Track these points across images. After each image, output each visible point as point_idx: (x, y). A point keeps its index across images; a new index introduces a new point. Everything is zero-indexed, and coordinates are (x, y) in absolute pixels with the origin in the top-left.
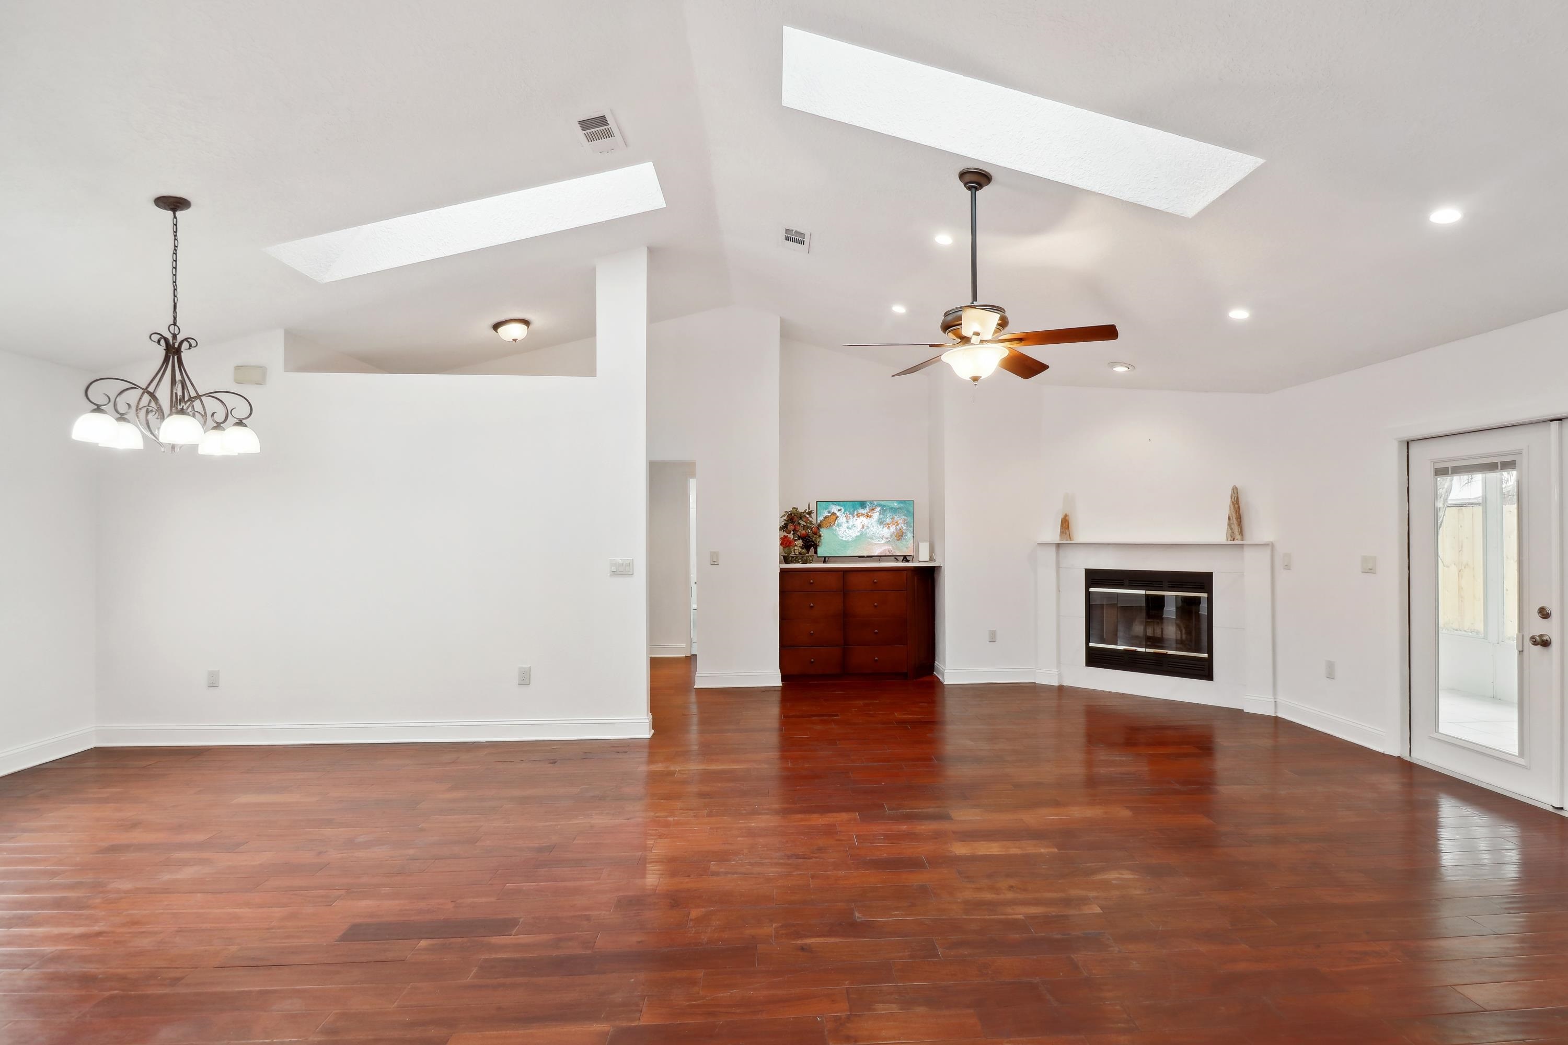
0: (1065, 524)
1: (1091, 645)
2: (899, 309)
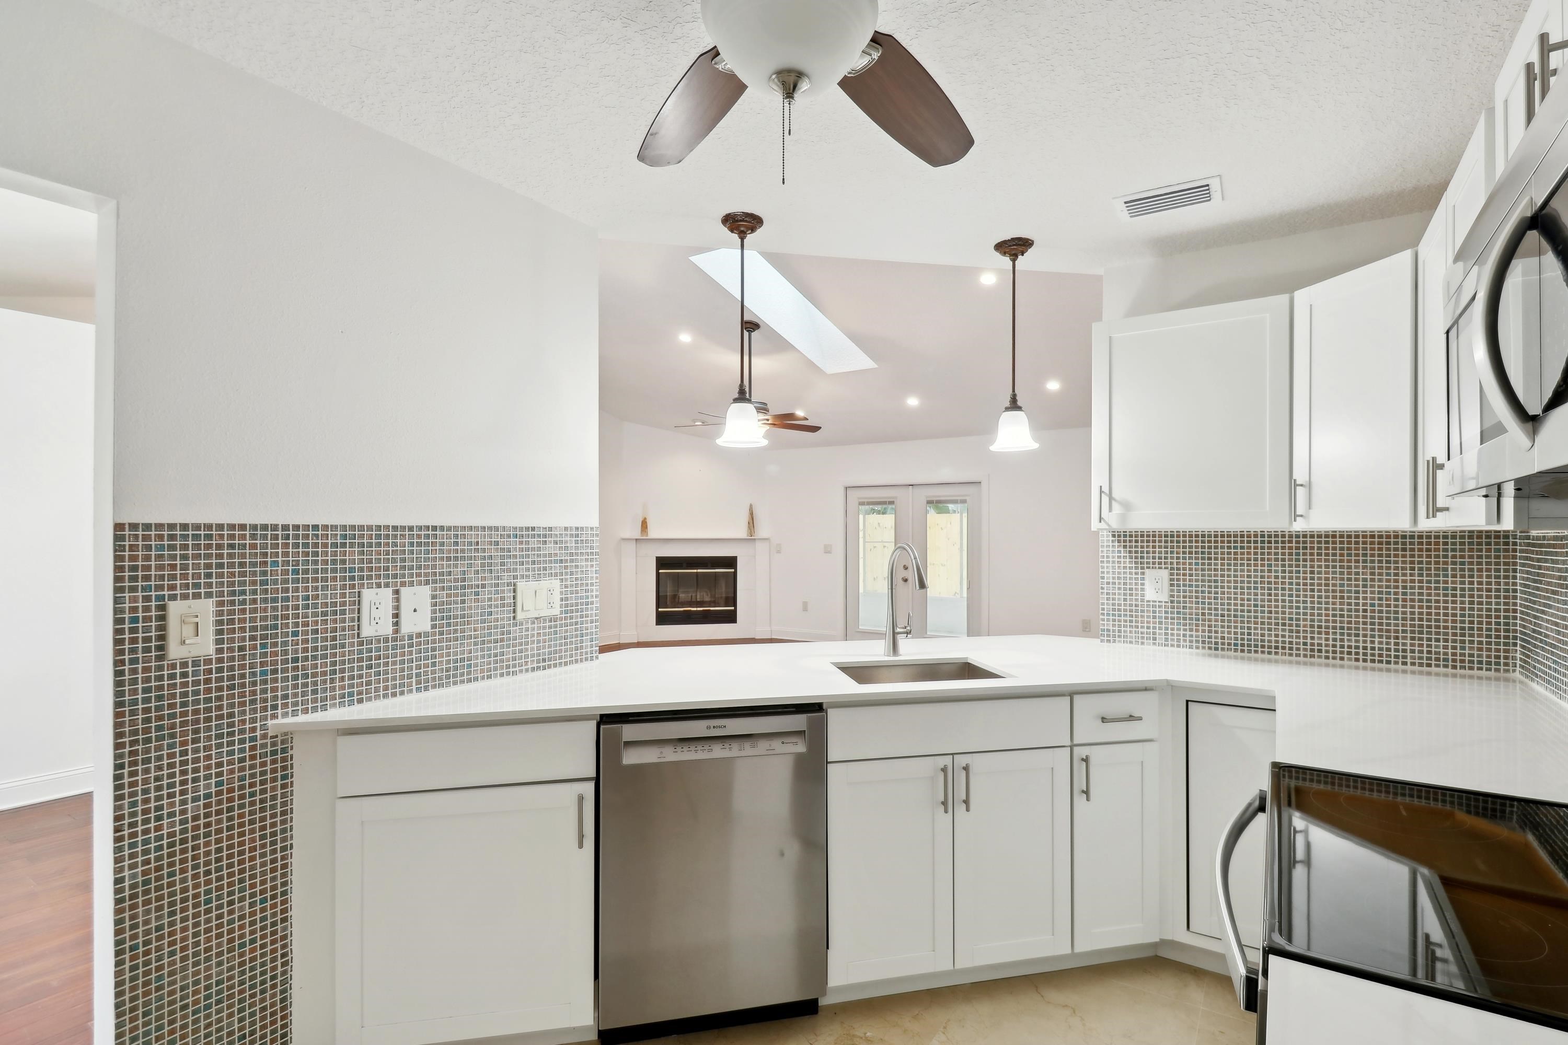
0: (644, 525)
1: (660, 610)
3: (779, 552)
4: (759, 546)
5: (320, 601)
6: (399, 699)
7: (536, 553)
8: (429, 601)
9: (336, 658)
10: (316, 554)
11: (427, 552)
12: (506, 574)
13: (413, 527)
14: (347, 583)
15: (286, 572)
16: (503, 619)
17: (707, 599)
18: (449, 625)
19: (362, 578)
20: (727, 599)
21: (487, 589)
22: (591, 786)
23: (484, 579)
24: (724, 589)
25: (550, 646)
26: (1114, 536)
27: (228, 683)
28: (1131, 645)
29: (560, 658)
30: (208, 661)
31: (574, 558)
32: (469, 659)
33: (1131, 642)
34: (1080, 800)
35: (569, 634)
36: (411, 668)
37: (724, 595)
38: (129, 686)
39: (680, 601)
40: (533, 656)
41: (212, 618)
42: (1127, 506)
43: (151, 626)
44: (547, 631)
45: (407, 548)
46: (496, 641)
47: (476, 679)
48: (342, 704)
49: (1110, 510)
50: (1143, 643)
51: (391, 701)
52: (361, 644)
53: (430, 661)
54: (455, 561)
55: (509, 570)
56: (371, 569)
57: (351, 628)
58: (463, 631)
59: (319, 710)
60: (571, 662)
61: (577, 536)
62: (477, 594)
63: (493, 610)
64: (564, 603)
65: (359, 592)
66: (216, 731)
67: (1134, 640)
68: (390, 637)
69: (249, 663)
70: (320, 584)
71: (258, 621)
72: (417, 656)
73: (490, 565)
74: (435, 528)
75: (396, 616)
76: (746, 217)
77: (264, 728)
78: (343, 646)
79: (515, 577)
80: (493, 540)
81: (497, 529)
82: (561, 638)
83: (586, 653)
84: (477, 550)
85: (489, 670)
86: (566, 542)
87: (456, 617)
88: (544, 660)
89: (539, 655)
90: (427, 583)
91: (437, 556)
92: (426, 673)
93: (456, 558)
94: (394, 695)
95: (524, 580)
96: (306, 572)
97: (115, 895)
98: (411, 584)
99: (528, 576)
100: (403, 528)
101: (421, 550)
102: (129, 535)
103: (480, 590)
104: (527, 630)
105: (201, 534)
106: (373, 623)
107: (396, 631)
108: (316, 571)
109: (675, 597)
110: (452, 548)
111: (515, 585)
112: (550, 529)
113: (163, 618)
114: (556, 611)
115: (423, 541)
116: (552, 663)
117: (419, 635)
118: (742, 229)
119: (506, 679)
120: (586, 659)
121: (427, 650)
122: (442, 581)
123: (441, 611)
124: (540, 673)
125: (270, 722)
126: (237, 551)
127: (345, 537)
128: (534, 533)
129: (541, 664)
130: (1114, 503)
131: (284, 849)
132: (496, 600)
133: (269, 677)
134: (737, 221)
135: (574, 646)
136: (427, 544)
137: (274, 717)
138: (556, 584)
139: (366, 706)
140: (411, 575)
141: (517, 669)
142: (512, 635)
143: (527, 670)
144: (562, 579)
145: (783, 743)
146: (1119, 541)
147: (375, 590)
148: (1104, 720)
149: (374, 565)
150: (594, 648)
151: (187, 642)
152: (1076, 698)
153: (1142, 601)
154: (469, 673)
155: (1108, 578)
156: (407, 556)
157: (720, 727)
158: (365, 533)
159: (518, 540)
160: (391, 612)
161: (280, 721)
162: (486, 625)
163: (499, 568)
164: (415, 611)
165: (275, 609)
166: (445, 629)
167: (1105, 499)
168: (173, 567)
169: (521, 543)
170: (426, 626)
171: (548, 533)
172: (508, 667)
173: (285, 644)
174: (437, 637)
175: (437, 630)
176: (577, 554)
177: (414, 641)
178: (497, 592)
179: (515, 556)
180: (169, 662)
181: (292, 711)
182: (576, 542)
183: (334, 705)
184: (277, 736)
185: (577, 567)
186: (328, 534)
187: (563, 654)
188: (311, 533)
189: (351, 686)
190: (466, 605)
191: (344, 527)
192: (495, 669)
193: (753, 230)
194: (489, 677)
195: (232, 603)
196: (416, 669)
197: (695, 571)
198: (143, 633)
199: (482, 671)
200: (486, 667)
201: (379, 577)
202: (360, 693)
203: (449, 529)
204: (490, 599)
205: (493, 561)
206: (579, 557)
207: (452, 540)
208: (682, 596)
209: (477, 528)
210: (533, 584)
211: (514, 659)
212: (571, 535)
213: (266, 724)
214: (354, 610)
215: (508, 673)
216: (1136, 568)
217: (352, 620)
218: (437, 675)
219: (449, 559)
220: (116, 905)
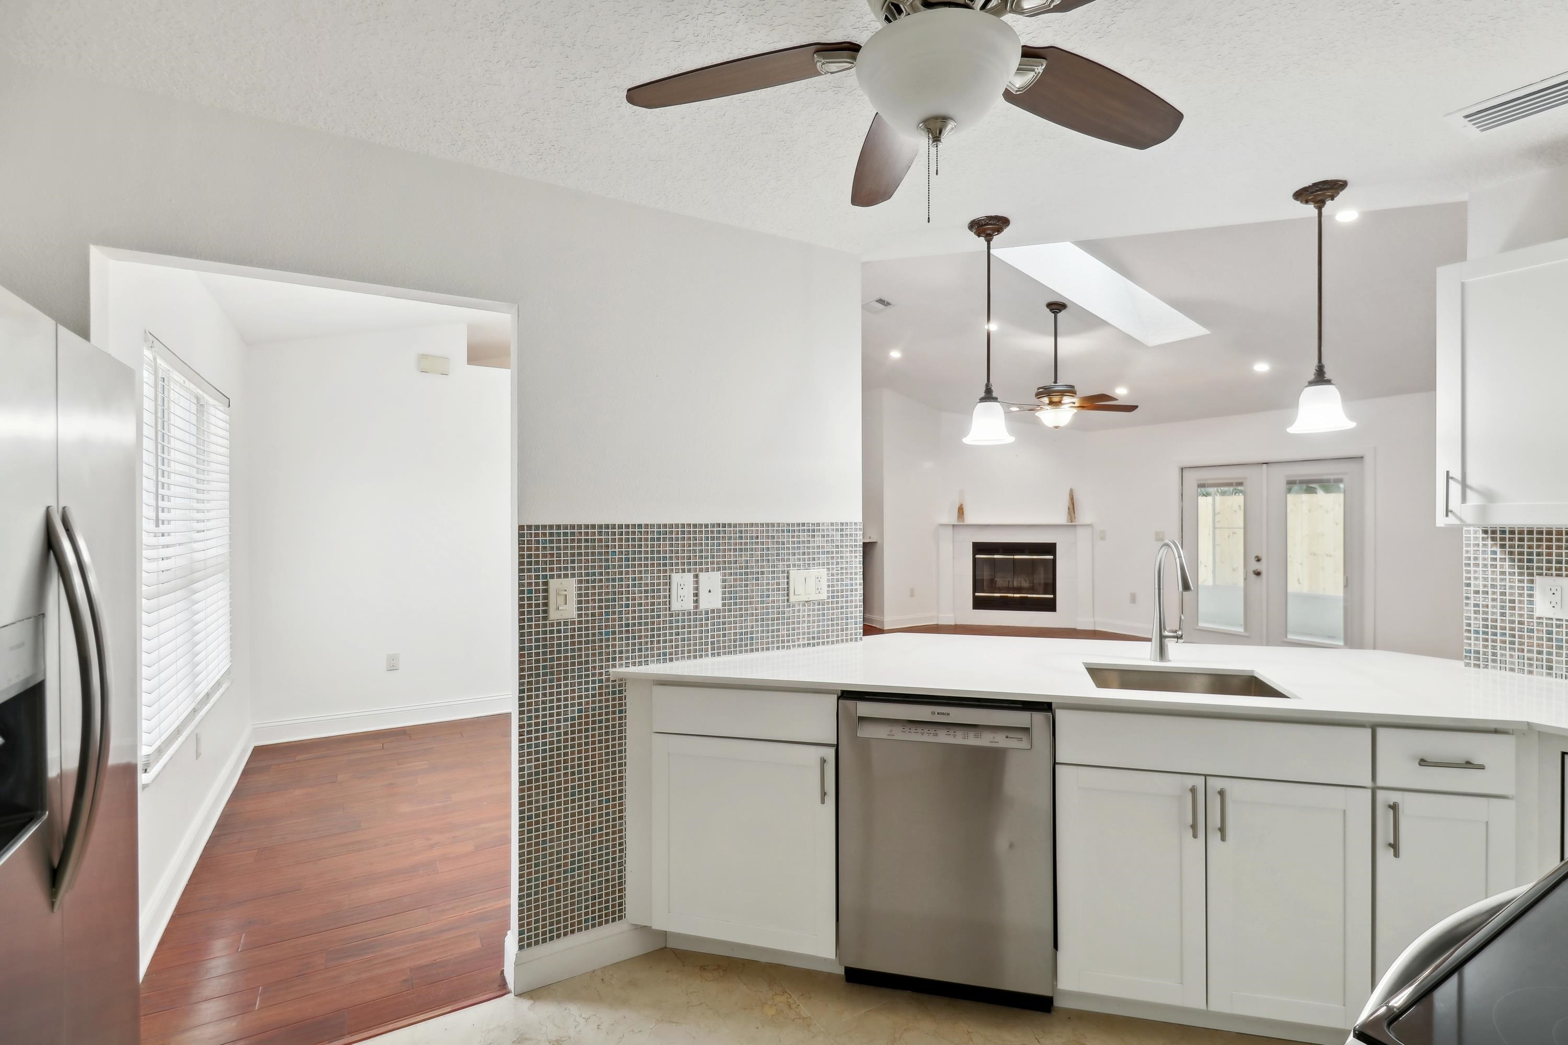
0: (961, 511)
1: (976, 594)
2: (895, 354)
3: (1103, 538)
4: (1080, 532)
5: (643, 582)
6: (698, 661)
7: (806, 545)
8: (720, 584)
9: (654, 625)
10: (640, 546)
11: (719, 545)
12: (781, 563)
13: (708, 524)
14: (662, 568)
15: (621, 560)
16: (778, 601)
17: (1025, 584)
18: (736, 604)
19: (671, 565)
20: (1046, 585)
21: (765, 576)
22: (832, 751)
23: (763, 567)
24: (1042, 576)
25: (818, 626)
26: (1485, 532)
27: (585, 639)
28: (1512, 673)
29: (828, 637)
30: (573, 623)
31: (839, 549)
32: (752, 633)
33: (1512, 670)
34: (1385, 855)
35: (835, 616)
36: (707, 637)
37: (1042, 582)
38: (527, 636)
39: (997, 586)
40: (804, 634)
41: (575, 592)
42: (1489, 496)
43: (540, 596)
44: (816, 613)
45: (703, 542)
46: (773, 619)
47: (757, 650)
48: (658, 661)
49: (1464, 499)
50: (1530, 672)
51: (693, 662)
52: (671, 615)
53: (721, 633)
54: (740, 552)
55: (783, 560)
56: (677, 558)
57: (665, 603)
58: (746, 609)
59: (643, 664)
60: (837, 641)
61: (842, 530)
62: (757, 579)
63: (770, 593)
64: (830, 589)
65: (670, 576)
66: (578, 673)
67: (1517, 667)
68: (692, 611)
69: (598, 626)
70: (643, 569)
71: (604, 595)
72: (712, 627)
73: (768, 555)
74: (724, 525)
75: (696, 595)
76: (990, 221)
77: (607, 673)
78: (659, 617)
79: (788, 566)
80: (770, 534)
81: (773, 525)
82: (828, 620)
83: (851, 634)
84: (757, 543)
85: (768, 643)
86: (833, 536)
87: (741, 598)
88: (814, 638)
89: (809, 633)
90: (719, 569)
91: (726, 547)
92: (718, 641)
93: (741, 550)
94: (695, 657)
95: (796, 569)
96: (634, 559)
97: (519, 779)
98: (707, 570)
99: (799, 566)
100: (701, 525)
101: (714, 543)
102: (527, 533)
103: (760, 576)
104: (799, 611)
105: (568, 532)
106: (680, 600)
107: (696, 607)
108: (640, 559)
109: (992, 581)
110: (738, 541)
111: (788, 573)
112: (818, 524)
113: (546, 591)
114: (824, 596)
115: (715, 535)
116: (821, 641)
117: (713, 611)
118: (988, 232)
119: (781, 652)
120: (851, 640)
121: (719, 624)
122: (730, 568)
123: (730, 592)
124: (811, 649)
125: (611, 670)
126: (590, 544)
127: (659, 533)
128: (804, 528)
129: (811, 642)
130: (1469, 493)
131: (620, 765)
132: (773, 585)
133: (610, 637)
134: (982, 226)
135: (839, 627)
136: (718, 538)
137: (614, 666)
138: (823, 572)
139: (675, 664)
140: (707, 563)
141: (791, 644)
142: (786, 615)
143: (799, 646)
144: (829, 568)
145: (1007, 737)
146: (1493, 539)
147: (681, 574)
148: (1423, 762)
149: (680, 555)
150: (858, 631)
151: (560, 608)
152: (1381, 733)
153: (1531, 617)
154: (752, 644)
155: (1475, 586)
156: (703, 548)
157: (943, 714)
158: (674, 530)
159: (790, 534)
160: (692, 592)
161: (618, 670)
162: (765, 605)
163: (775, 558)
164: (710, 591)
165: (614, 587)
166: (732, 607)
167: (1455, 488)
168: (552, 555)
169: (793, 537)
170: (718, 604)
171: (816, 528)
172: (783, 642)
173: (620, 612)
174: (727, 614)
175: (727, 608)
176: (842, 546)
177: (710, 615)
178: (773, 578)
179: (788, 548)
180: (550, 622)
181: (626, 663)
182: (842, 535)
183: (653, 662)
184: (615, 681)
185: (842, 558)
186: (648, 531)
187: (830, 634)
188: (637, 530)
189: (665, 648)
190: (749, 588)
191: (659, 526)
192: (773, 643)
193: (999, 230)
194: (768, 649)
195: (587, 581)
196: (711, 638)
197: (1012, 557)
198: (535, 601)
199: (762, 643)
200: (765, 640)
201: (683, 564)
202: (671, 654)
203: (735, 526)
204: (768, 584)
205: (770, 552)
206: (844, 549)
207: (738, 535)
208: (1000, 582)
209: (757, 525)
210: (803, 573)
211: (788, 635)
212: (837, 530)
213: (608, 671)
214: (666, 589)
215: (783, 647)
216: (1521, 574)
217: (665, 597)
218: (727, 644)
219: (735, 550)
220: (520, 786)
